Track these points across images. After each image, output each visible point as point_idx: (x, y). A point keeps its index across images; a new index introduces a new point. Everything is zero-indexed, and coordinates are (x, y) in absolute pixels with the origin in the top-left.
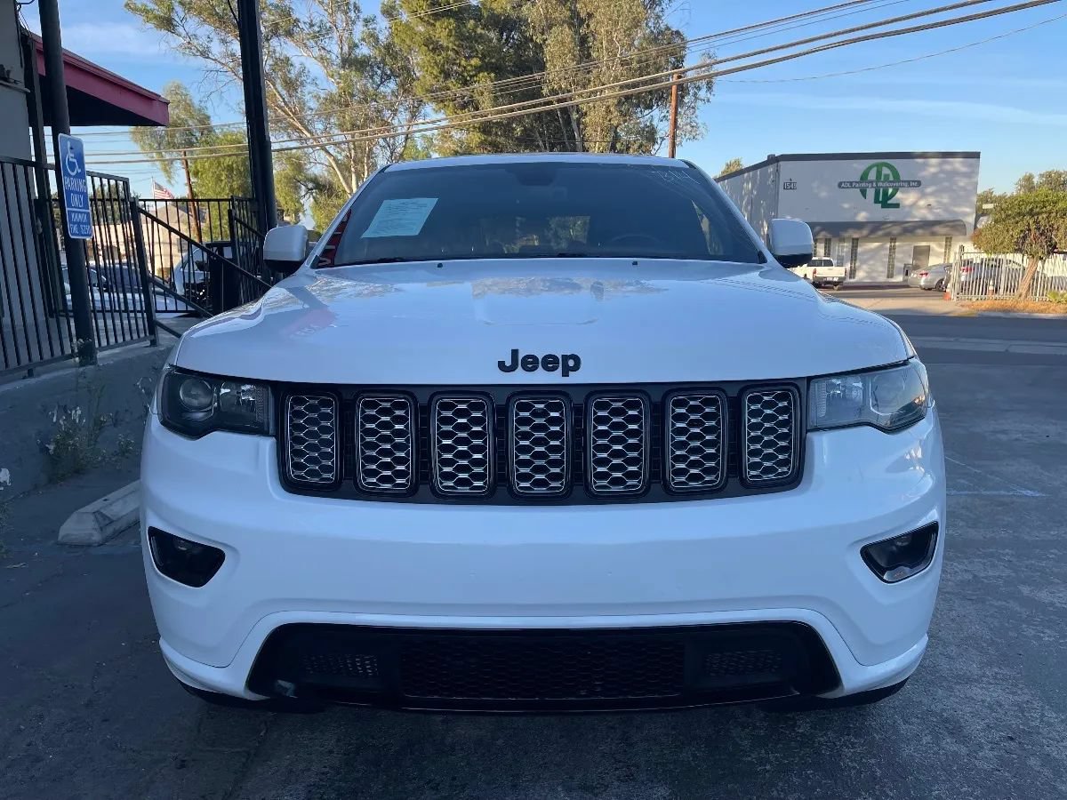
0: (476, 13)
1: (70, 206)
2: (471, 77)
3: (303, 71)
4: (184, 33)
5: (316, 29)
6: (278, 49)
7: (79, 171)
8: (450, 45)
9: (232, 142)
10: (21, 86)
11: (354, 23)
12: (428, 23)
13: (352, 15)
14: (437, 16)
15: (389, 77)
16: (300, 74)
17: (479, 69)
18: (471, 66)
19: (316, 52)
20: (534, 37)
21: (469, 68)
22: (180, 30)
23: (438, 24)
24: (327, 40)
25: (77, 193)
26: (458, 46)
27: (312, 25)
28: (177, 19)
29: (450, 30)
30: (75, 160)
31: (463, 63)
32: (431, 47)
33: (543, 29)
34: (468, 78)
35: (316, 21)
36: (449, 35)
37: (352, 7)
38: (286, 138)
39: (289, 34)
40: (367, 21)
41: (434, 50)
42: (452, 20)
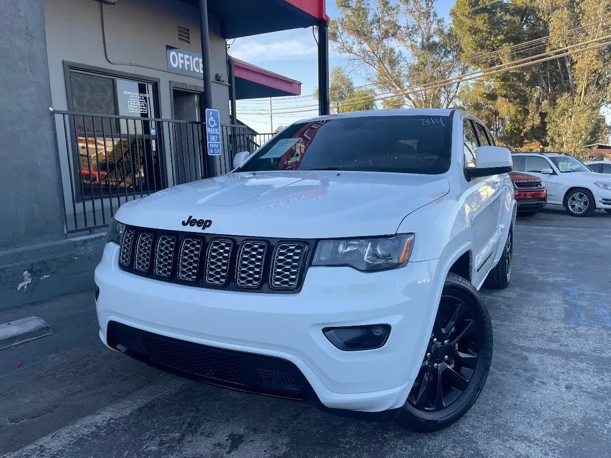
0: (505, 8)
1: (210, 140)
2: (497, 47)
3: (400, 54)
4: (341, 41)
5: (410, 30)
6: (387, 44)
7: (216, 125)
8: (485, 29)
9: (362, 96)
10: (227, 83)
11: (432, 23)
12: (471, 18)
13: (431, 18)
14: (476, 13)
15: (449, 52)
16: (398, 57)
17: (503, 41)
18: (498, 40)
19: (409, 43)
20: (543, 18)
21: (496, 41)
22: (339, 40)
23: (477, 18)
24: (415, 36)
25: (212, 135)
26: (490, 29)
27: (408, 28)
28: (338, 34)
29: (485, 20)
30: (214, 120)
31: (492, 39)
32: (473, 32)
33: (549, 12)
34: (496, 48)
35: (411, 25)
36: (485, 23)
37: (432, 14)
38: (388, 91)
39: (394, 35)
40: (439, 21)
41: (475, 33)
42: (486, 14)
